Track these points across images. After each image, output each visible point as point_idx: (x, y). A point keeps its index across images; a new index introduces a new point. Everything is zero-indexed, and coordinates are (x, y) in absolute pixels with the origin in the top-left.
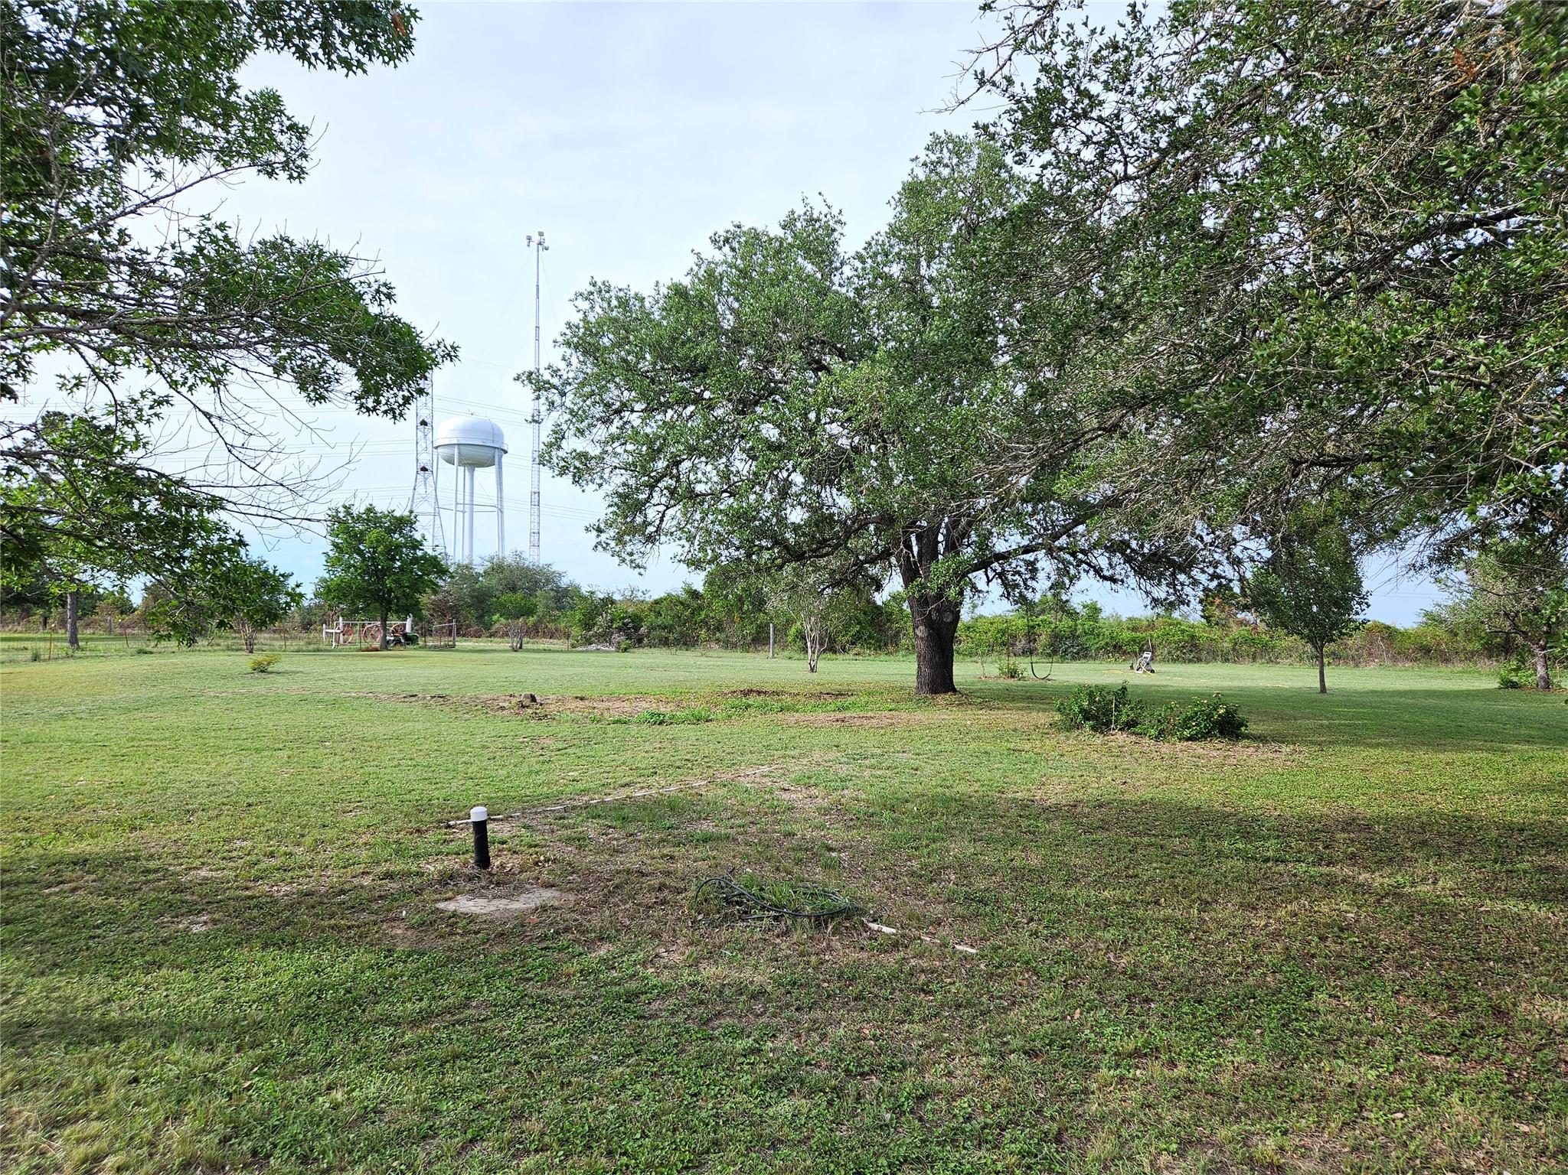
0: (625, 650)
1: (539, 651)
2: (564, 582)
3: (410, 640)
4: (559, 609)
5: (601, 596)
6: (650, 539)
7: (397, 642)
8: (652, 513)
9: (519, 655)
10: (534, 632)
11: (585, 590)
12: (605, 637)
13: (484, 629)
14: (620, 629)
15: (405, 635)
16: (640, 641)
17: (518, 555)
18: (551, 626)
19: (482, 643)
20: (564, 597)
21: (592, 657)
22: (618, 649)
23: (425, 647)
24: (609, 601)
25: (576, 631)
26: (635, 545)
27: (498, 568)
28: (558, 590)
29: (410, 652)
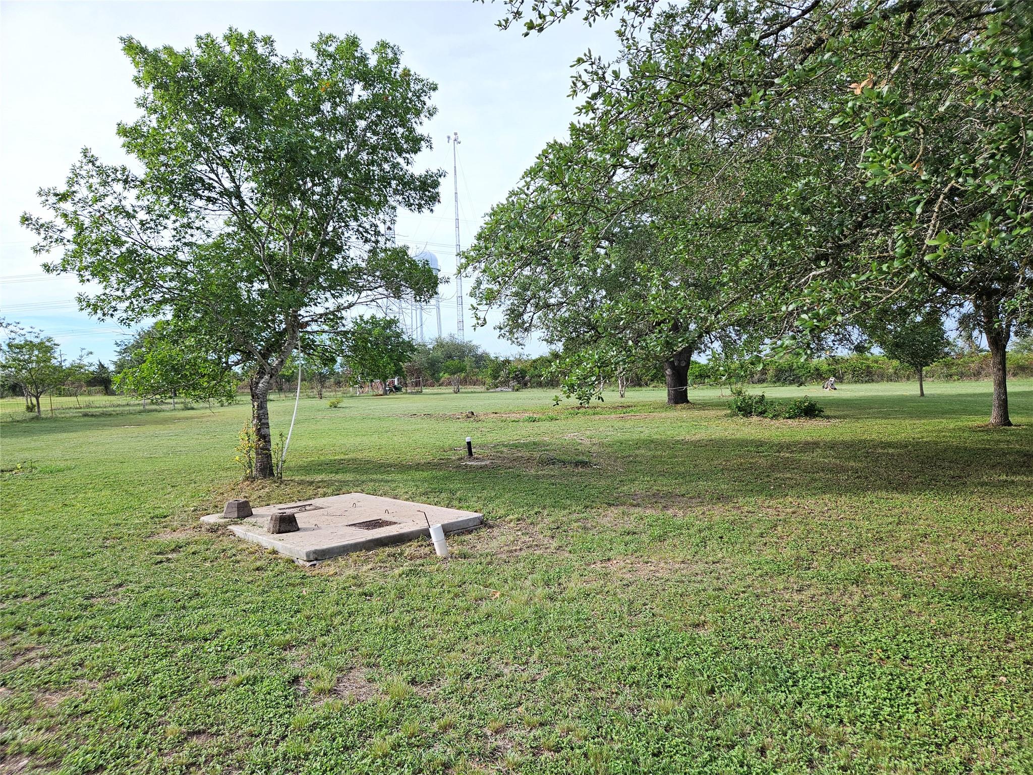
0: (517, 390)
1: (469, 393)
2: (480, 352)
3: (397, 389)
4: (478, 368)
5: (502, 359)
6: (527, 330)
7: (391, 391)
8: (526, 317)
9: (458, 395)
10: (464, 382)
11: (492, 356)
12: (505, 383)
13: (436, 381)
14: (513, 378)
15: (395, 387)
16: (526, 384)
17: (451, 336)
18: (474, 378)
19: (435, 390)
20: (481, 360)
21: (499, 395)
22: (513, 390)
23: (406, 393)
24: (507, 362)
25: (489, 381)
26: (518, 334)
27: (440, 345)
28: (476, 356)
29: (398, 395)
